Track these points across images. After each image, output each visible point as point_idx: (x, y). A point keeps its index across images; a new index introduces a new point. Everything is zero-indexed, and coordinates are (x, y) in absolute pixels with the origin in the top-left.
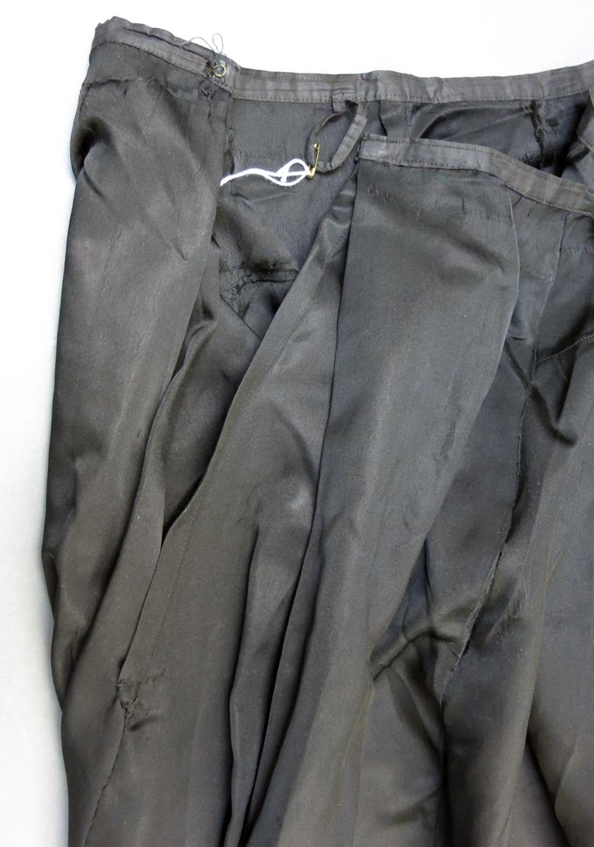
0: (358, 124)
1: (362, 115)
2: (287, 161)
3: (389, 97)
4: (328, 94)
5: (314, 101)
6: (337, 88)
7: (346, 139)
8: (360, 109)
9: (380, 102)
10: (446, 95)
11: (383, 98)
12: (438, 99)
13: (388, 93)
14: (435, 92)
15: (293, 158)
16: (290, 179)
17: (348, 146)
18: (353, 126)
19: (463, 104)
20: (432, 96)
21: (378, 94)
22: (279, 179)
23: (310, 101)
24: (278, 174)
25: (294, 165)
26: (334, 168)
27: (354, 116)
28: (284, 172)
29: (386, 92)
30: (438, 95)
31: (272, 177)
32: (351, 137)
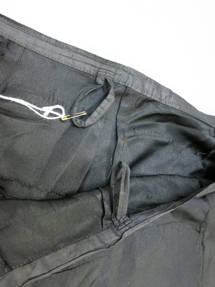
0: (108, 101)
3: (133, 87)
4: (96, 69)
5: (86, 71)
6: (103, 68)
9: (127, 87)
10: (171, 102)
11: (130, 86)
12: (166, 102)
13: (134, 84)
14: (166, 97)
16: (51, 115)
17: (99, 114)
18: (105, 101)
19: (179, 111)
20: (163, 98)
21: (127, 82)
22: (42, 113)
23: (82, 70)
25: (57, 109)
26: (86, 126)
28: (48, 110)
29: (133, 83)
30: (167, 99)
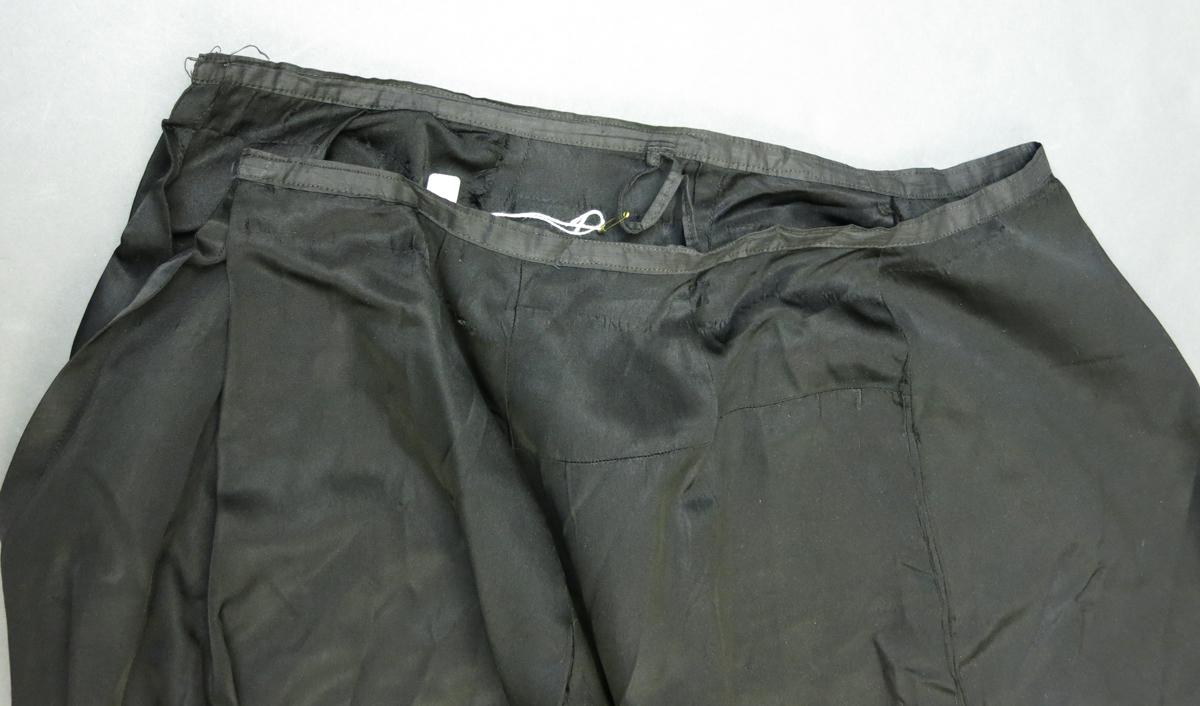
0: (672, 182)
1: (677, 172)
2: (585, 210)
3: (710, 161)
4: (644, 144)
5: (627, 150)
6: (654, 139)
7: (660, 197)
8: (675, 166)
9: (700, 163)
10: (789, 169)
11: (704, 160)
12: (777, 172)
13: (711, 155)
14: (777, 163)
15: (592, 208)
16: (582, 230)
17: (661, 204)
18: (667, 184)
19: (805, 184)
20: (771, 166)
21: (700, 154)
22: (572, 229)
23: (621, 150)
24: (573, 223)
25: (591, 216)
26: (644, 228)
27: (668, 174)
28: (579, 221)
29: (709, 154)
30: (779, 167)
31: (562, 226)
32: (665, 195)
